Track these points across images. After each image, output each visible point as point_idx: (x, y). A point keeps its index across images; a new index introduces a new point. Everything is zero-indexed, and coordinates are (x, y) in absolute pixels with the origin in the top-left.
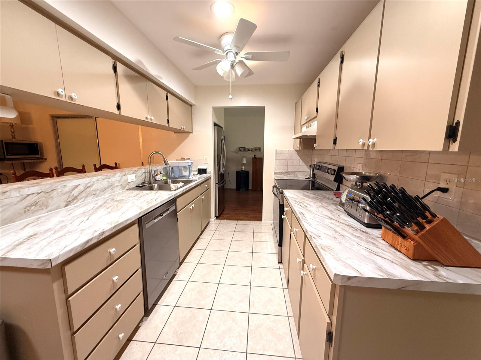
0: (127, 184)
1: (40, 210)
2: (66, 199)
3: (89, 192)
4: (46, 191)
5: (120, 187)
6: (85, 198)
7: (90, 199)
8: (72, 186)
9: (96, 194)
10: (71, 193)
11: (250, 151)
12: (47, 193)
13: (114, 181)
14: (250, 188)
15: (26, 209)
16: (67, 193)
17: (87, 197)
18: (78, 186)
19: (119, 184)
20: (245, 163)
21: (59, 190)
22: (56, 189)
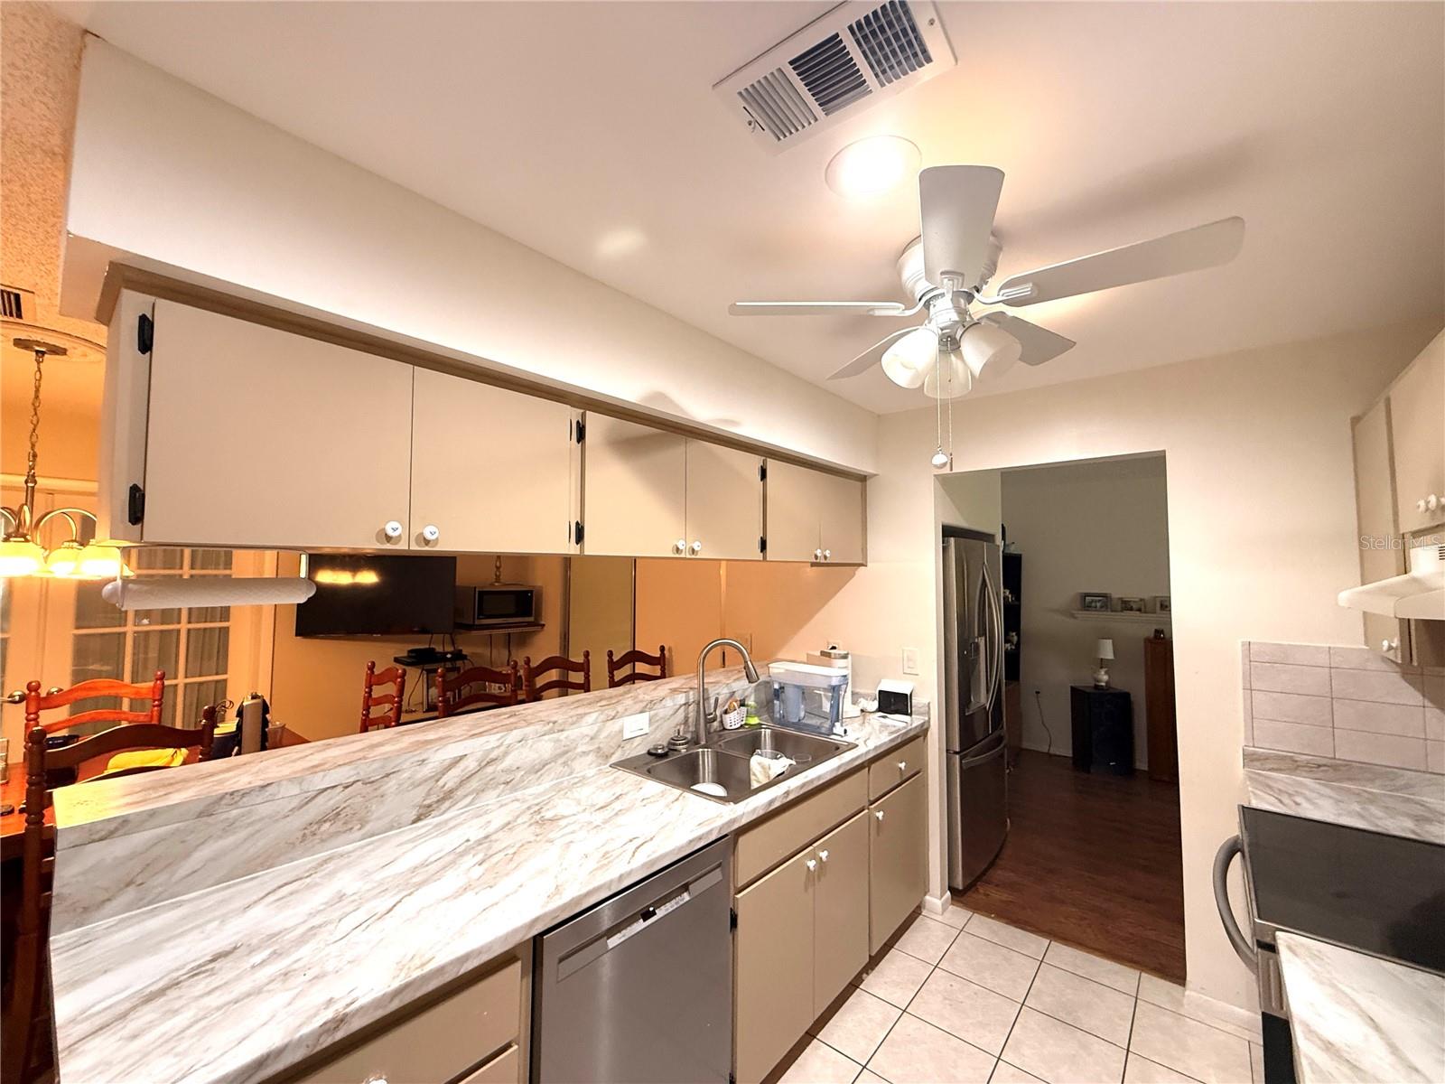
0: (619, 746)
1: (345, 832)
2: (419, 800)
3: (491, 777)
4: (369, 778)
5: (591, 757)
6: (477, 794)
7: (490, 797)
8: (444, 760)
9: (511, 781)
10: (437, 781)
11: (1131, 609)
12: (373, 782)
13: (574, 740)
14: (1141, 763)
15: (306, 831)
16: (426, 781)
17: (483, 791)
18: (460, 759)
19: (591, 748)
20: (1111, 657)
21: (405, 775)
22: (398, 771)
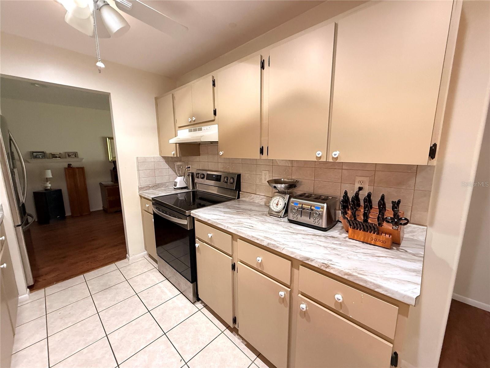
11: (56, 157)
14: (68, 213)
20: (51, 176)
